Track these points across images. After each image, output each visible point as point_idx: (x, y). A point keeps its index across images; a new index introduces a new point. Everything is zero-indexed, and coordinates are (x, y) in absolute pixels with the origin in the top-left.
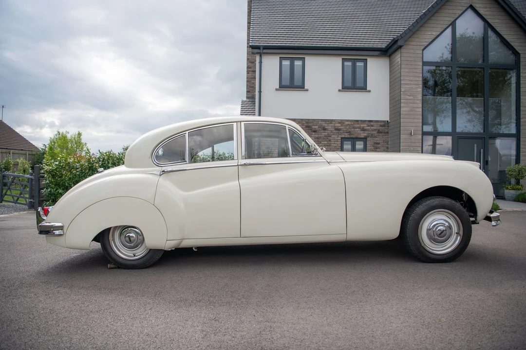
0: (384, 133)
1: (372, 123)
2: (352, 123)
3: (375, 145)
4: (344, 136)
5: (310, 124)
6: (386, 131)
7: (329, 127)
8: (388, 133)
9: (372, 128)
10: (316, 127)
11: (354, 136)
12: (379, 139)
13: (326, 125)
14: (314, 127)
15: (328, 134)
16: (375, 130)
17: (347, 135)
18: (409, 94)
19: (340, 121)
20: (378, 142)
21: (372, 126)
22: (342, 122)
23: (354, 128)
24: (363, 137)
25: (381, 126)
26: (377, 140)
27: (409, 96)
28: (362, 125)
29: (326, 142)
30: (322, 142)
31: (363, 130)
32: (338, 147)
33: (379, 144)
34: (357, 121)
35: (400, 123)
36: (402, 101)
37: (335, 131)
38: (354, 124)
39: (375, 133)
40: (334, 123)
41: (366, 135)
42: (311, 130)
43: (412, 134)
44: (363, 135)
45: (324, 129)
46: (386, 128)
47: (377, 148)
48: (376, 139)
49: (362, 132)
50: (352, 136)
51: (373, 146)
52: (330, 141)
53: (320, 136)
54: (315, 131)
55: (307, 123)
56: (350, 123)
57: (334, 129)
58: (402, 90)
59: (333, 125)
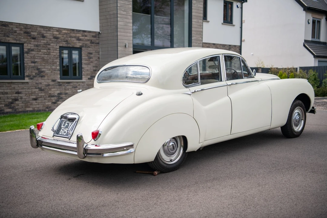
0: (96, 43)
1: (86, 34)
2: (69, 32)
3: (89, 55)
4: (61, 45)
5: (28, 30)
6: (97, 41)
7: (48, 35)
8: (98, 43)
9: (86, 38)
10: (35, 34)
11: (71, 46)
12: (91, 49)
13: (45, 32)
14: (33, 33)
15: (47, 42)
16: (88, 40)
17: (64, 44)
18: (123, 10)
19: (58, 29)
20: (91, 52)
21: (86, 36)
22: (59, 30)
23: (71, 37)
24: (78, 46)
25: (93, 36)
26: (91, 50)
27: (124, 11)
28: (78, 35)
29: (45, 51)
30: (42, 51)
31: (79, 39)
32: (57, 56)
33: (91, 54)
34: (73, 30)
35: (117, 36)
36: (119, 15)
37: (53, 40)
38: (70, 33)
39: (88, 43)
40: (52, 30)
41: (81, 44)
42: (30, 36)
43: (127, 47)
44: (78, 45)
45: (44, 37)
46: (98, 38)
47: (90, 58)
48: (89, 49)
49: (78, 41)
50: (69, 45)
51: (87, 56)
52: (49, 49)
53: (39, 43)
54: (34, 38)
55: (25, 28)
56: (66, 32)
57: (52, 37)
58: (119, 5)
59: (51, 33)
